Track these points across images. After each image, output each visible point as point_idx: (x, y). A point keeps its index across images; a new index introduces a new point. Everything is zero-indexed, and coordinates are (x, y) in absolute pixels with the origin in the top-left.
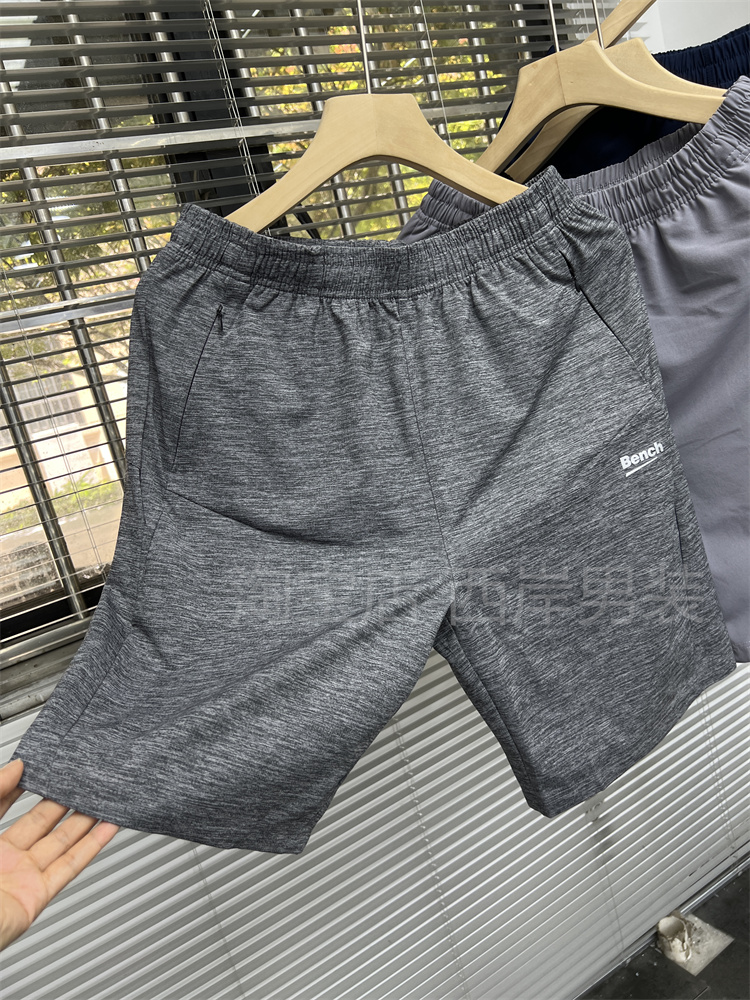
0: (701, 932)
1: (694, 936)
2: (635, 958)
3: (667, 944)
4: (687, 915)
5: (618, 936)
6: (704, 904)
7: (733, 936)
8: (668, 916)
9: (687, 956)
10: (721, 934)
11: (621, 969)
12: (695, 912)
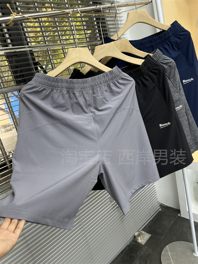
0: (144, 234)
1: (143, 236)
2: (130, 243)
3: (137, 239)
4: (141, 231)
5: (126, 239)
6: (144, 228)
7: (151, 234)
8: (137, 232)
9: (141, 240)
10: (148, 234)
11: (127, 246)
12: (143, 230)
